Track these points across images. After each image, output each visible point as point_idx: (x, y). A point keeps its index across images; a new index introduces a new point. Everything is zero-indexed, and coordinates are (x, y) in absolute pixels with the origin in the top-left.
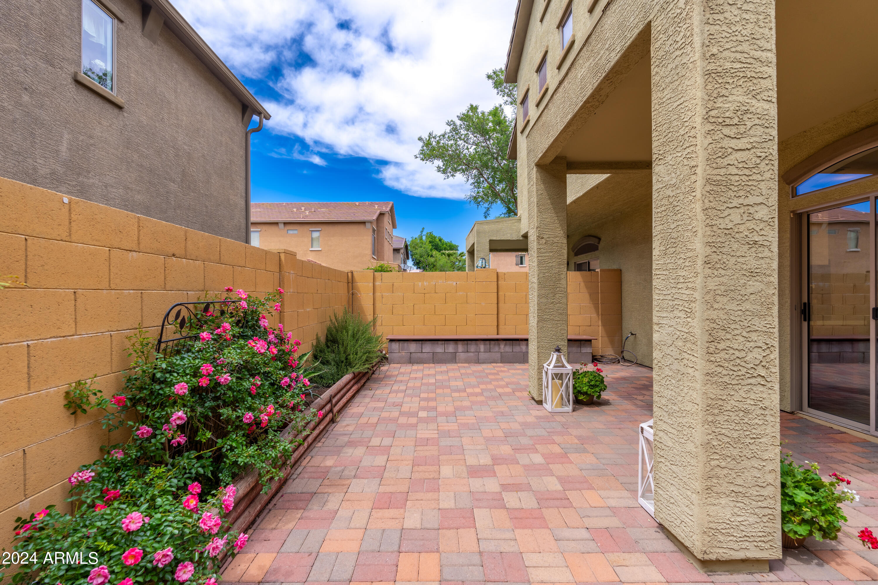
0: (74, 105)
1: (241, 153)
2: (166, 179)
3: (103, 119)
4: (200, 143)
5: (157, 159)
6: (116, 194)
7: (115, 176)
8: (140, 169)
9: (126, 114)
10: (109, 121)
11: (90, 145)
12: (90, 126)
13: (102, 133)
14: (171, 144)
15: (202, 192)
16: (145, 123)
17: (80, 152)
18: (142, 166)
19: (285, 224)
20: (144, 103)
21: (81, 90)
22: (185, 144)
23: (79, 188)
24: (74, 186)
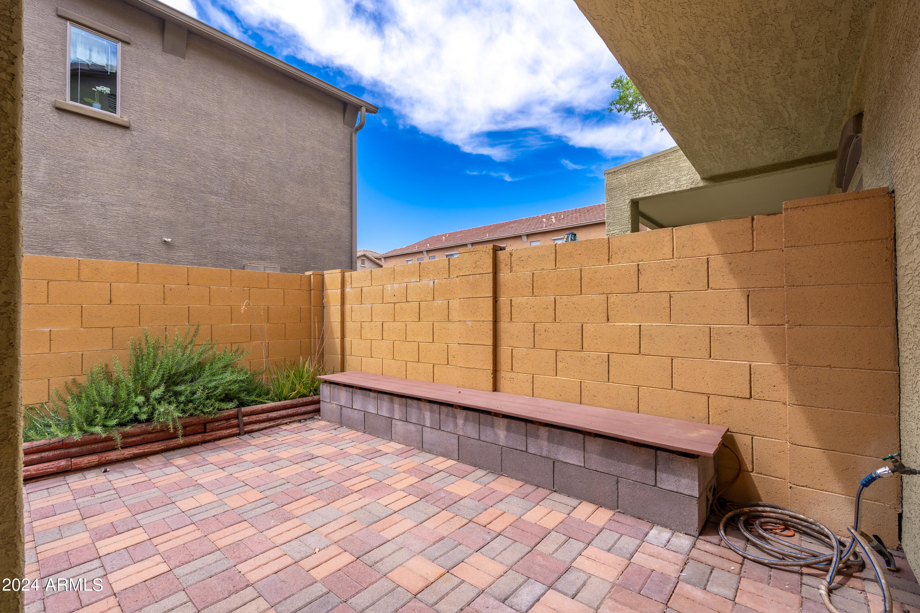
0: (55, 132)
1: (342, 156)
2: (202, 192)
3: (100, 141)
4: (262, 151)
5: (187, 173)
6: (119, 212)
7: (117, 194)
8: (159, 185)
9: (135, 133)
10: (109, 142)
11: (80, 167)
12: (80, 149)
13: (98, 154)
14: (212, 156)
15: (267, 202)
16: (168, 139)
17: (65, 176)
18: (162, 182)
19: (528, 235)
20: (166, 119)
21: (65, 116)
22: (235, 154)
23: (62, 209)
24: (56, 208)
